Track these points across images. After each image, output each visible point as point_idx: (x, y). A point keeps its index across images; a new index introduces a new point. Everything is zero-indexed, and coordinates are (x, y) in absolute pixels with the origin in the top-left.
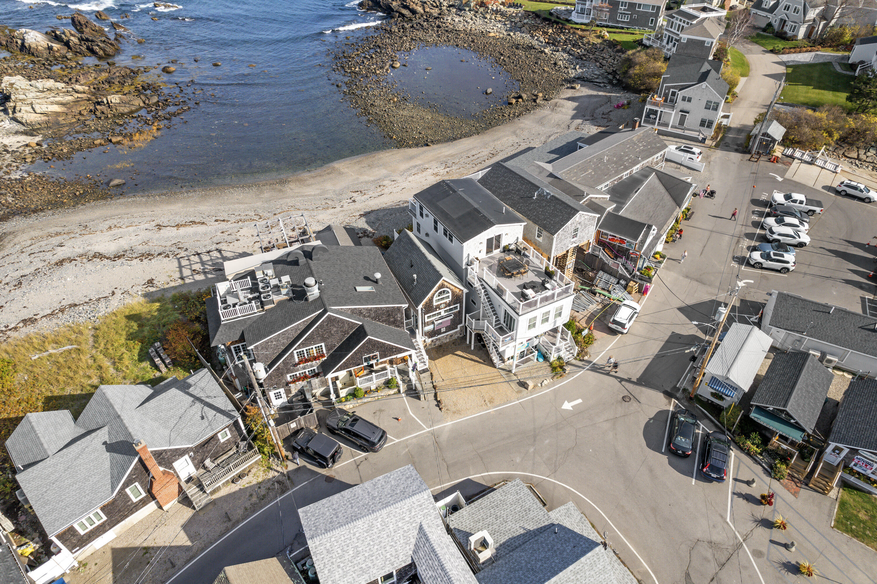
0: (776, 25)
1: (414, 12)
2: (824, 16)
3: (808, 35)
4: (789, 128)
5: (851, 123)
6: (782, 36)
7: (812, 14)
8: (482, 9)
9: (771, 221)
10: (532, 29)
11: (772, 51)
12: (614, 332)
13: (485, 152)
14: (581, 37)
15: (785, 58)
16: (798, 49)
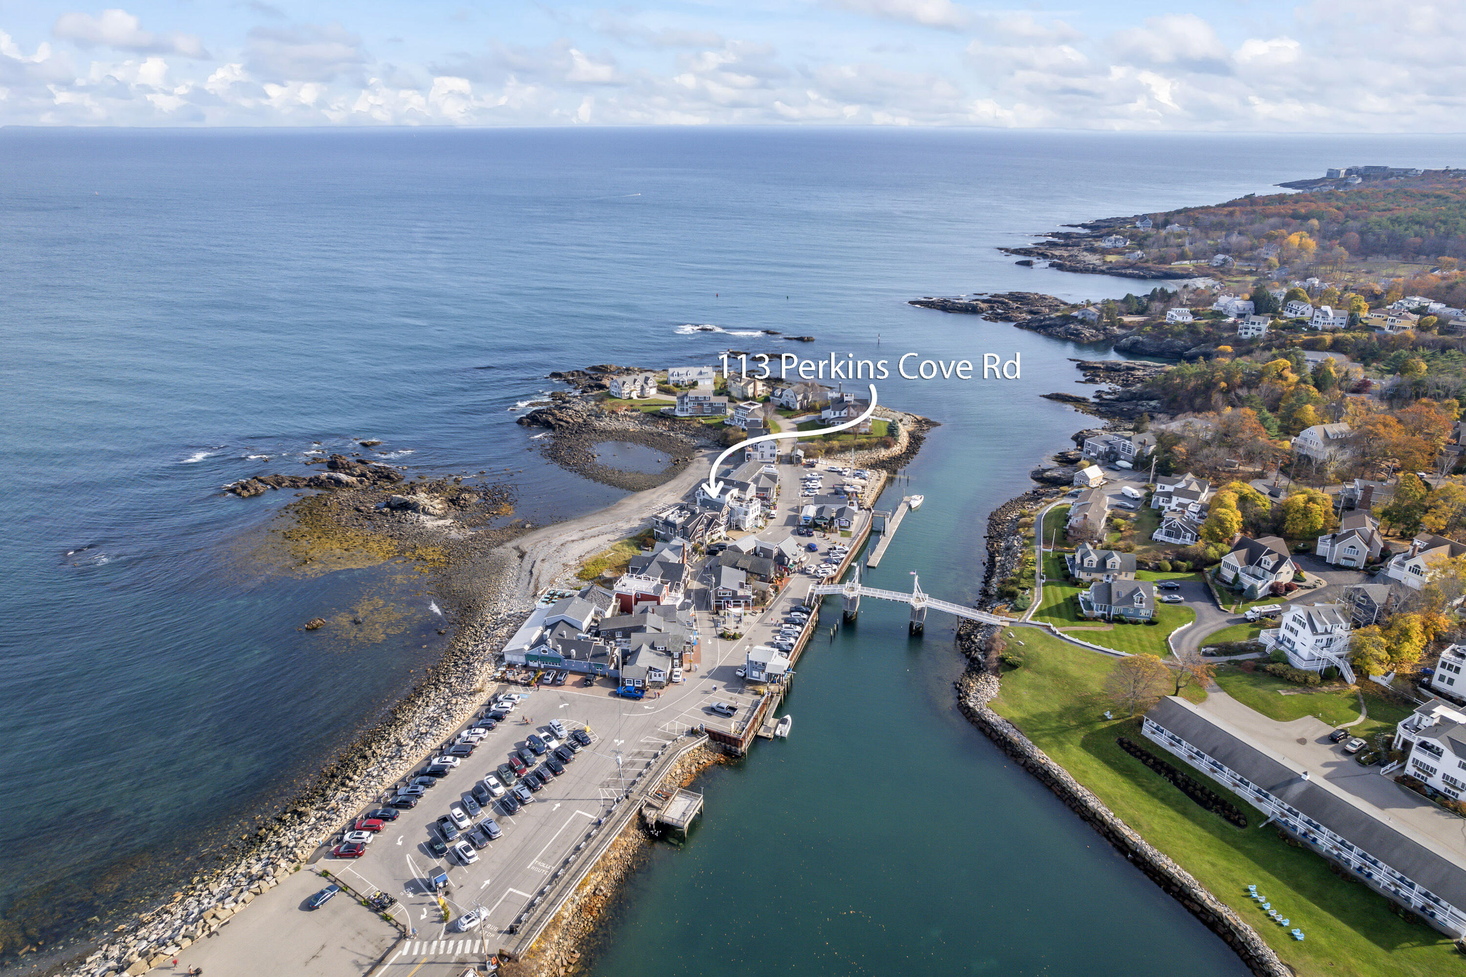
0: (785, 404)
1: (567, 422)
2: (805, 397)
3: (801, 408)
4: (805, 451)
5: (827, 445)
6: (789, 409)
7: (800, 398)
8: (614, 415)
9: (808, 483)
10: (655, 423)
11: (788, 418)
12: (772, 518)
13: (685, 484)
14: (689, 425)
15: (794, 420)
16: (798, 415)
